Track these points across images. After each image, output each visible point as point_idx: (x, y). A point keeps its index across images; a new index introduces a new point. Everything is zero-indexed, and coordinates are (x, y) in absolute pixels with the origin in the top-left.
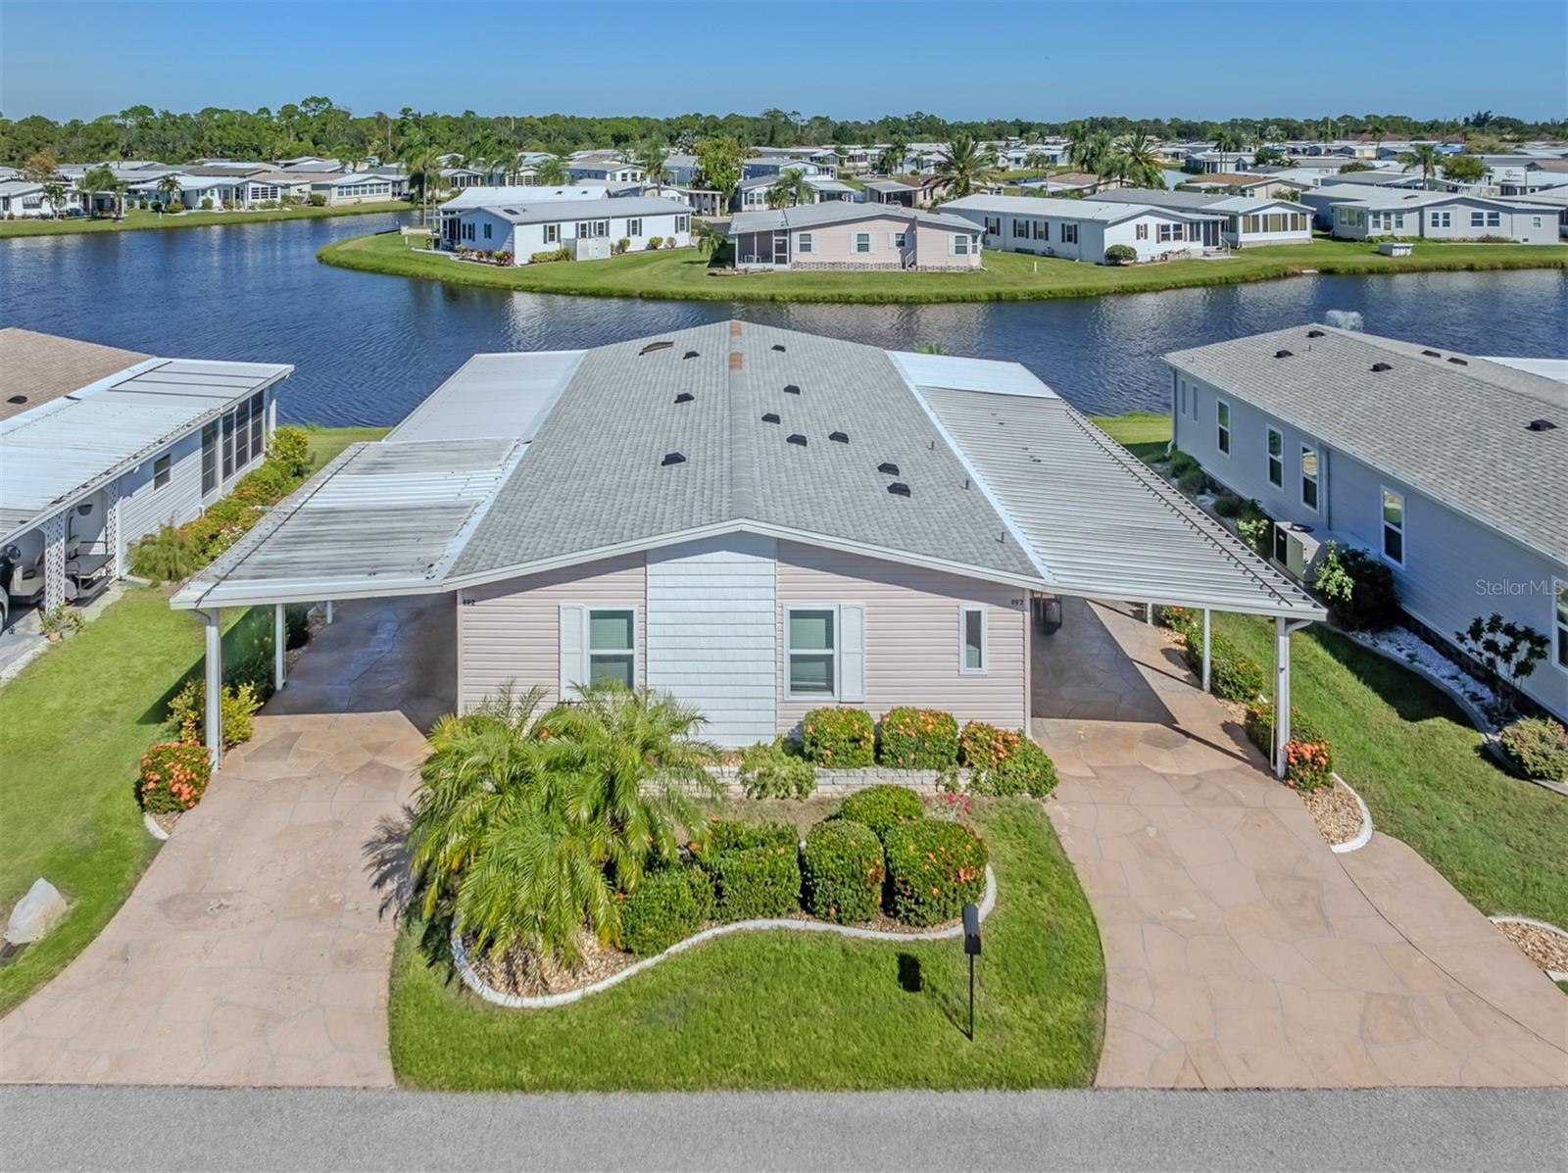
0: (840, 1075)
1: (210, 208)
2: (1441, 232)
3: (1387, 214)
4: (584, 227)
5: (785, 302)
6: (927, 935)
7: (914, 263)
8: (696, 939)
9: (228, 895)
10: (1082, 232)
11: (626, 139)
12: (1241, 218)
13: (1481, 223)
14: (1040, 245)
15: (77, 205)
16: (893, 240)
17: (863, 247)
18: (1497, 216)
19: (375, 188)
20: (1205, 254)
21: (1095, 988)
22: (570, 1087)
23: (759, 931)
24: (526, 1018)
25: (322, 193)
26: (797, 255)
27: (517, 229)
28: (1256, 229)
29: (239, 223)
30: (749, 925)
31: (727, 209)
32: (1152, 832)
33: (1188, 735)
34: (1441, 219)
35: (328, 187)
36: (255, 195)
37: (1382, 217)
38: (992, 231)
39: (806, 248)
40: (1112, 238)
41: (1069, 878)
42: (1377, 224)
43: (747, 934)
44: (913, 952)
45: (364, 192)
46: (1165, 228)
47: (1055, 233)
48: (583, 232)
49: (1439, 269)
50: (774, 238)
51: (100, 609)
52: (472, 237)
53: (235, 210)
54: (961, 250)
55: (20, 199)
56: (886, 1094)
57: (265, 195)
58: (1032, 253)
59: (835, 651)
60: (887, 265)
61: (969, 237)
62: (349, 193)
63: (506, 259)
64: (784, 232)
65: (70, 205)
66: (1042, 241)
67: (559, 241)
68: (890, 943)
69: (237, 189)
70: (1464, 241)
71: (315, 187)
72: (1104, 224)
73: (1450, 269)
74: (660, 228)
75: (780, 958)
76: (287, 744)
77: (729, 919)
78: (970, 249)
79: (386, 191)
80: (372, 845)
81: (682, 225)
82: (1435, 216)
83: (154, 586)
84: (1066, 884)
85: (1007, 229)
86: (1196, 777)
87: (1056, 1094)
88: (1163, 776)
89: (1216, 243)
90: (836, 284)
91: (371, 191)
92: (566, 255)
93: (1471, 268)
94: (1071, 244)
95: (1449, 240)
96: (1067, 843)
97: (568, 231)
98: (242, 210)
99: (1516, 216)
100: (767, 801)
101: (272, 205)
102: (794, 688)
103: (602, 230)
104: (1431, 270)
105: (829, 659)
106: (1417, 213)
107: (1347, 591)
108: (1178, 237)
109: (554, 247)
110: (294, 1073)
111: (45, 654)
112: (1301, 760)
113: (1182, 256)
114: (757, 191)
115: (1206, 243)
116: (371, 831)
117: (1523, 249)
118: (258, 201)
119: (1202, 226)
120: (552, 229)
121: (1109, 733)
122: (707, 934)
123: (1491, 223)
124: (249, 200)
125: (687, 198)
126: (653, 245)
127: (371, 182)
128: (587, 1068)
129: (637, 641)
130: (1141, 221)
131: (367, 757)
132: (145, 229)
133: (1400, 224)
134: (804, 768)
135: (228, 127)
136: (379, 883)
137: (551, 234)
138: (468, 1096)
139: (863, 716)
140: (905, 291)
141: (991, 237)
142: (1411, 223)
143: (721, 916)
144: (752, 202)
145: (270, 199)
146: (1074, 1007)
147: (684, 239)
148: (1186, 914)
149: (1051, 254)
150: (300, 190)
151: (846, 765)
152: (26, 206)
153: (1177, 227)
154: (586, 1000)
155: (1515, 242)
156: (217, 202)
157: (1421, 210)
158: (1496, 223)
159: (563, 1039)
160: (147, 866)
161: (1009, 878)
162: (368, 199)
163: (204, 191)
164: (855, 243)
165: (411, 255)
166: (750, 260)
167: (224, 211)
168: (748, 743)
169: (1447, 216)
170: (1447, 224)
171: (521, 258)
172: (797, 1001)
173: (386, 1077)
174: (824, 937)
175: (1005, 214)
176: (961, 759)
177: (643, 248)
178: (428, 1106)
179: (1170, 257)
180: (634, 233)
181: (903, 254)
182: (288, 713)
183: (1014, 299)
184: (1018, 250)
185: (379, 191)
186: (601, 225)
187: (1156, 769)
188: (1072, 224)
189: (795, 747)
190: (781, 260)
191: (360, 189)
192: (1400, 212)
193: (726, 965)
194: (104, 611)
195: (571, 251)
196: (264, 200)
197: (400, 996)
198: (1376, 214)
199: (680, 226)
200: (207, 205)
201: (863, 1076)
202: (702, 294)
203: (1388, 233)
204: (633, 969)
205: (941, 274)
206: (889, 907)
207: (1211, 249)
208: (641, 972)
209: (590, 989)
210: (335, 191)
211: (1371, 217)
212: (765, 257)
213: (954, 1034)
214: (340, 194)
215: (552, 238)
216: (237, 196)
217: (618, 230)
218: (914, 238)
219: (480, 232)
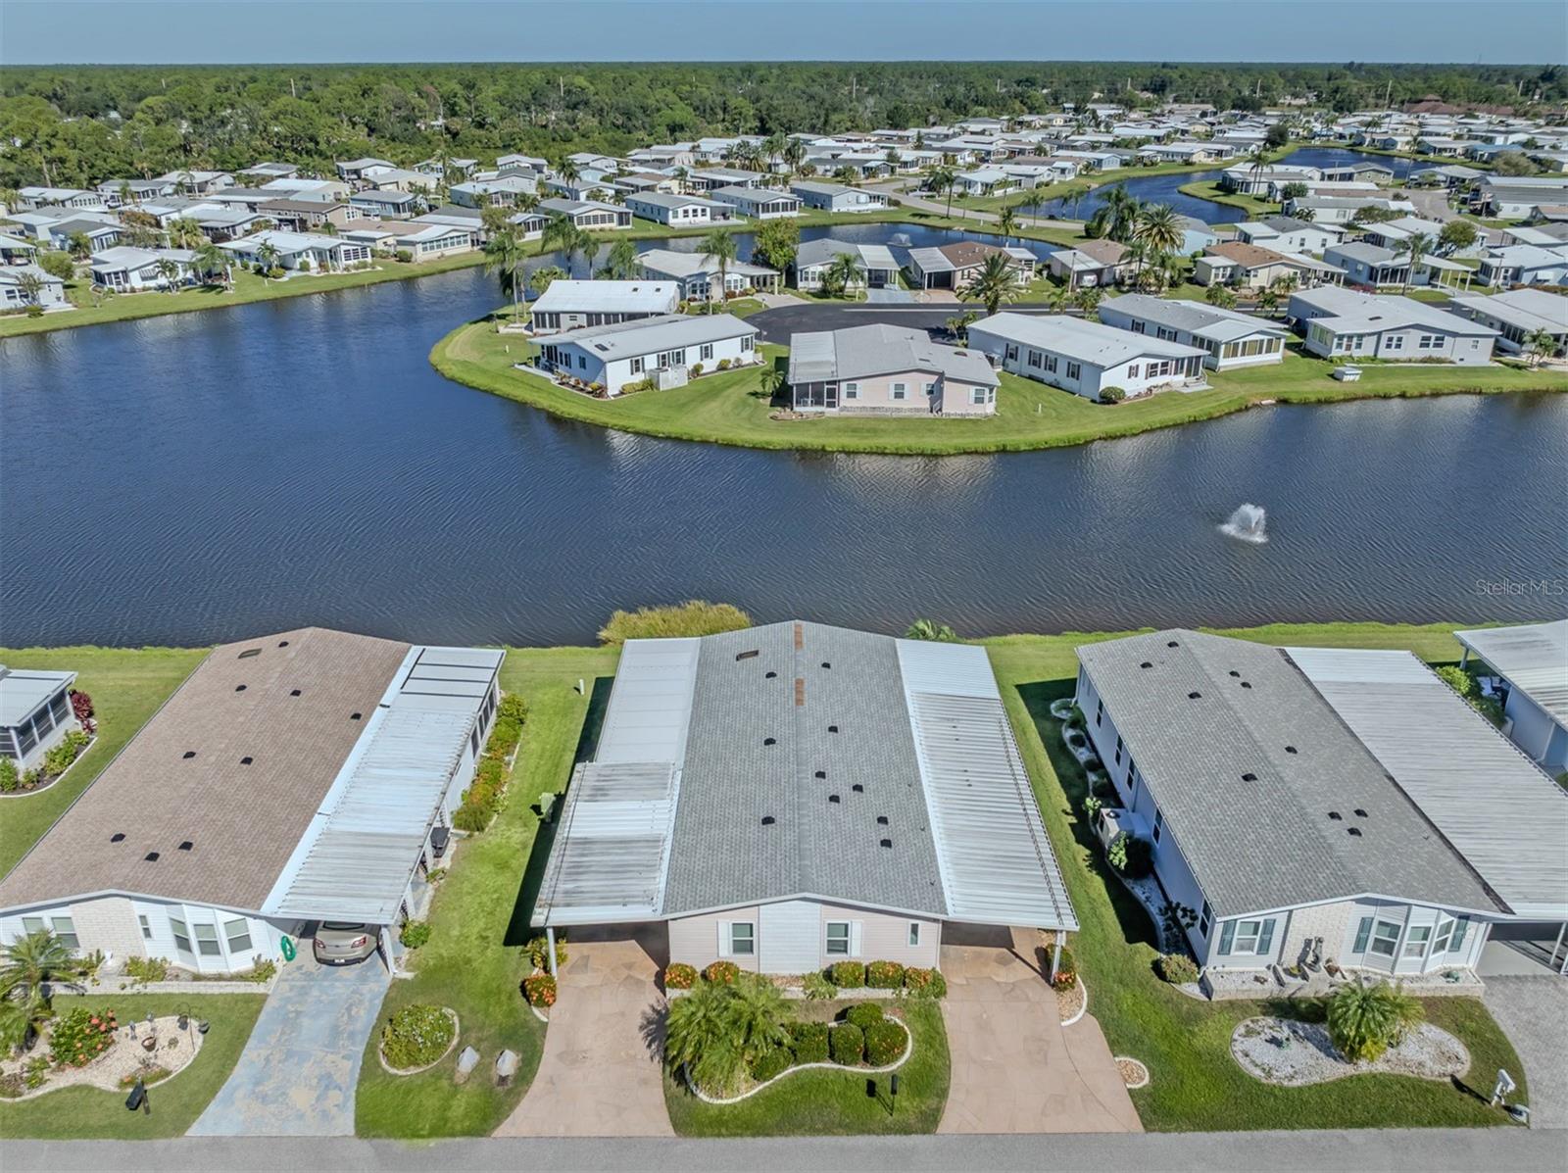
0: (841, 1131)
1: (308, 270)
2: (1393, 353)
3: (1350, 337)
4: (664, 357)
5: (833, 452)
6: (880, 1070)
7: (940, 410)
8: (786, 1072)
9: (585, 1052)
10: (1084, 371)
11: (682, 128)
12: (1223, 347)
13: (1428, 345)
14: (1049, 376)
15: (190, 275)
16: (924, 389)
17: (899, 395)
18: (1443, 339)
19: (455, 240)
20: (1185, 385)
21: (943, 1094)
22: (741, 1135)
23: (812, 1068)
24: (721, 1108)
25: (408, 249)
26: (844, 400)
27: (608, 365)
28: (1235, 355)
29: (338, 291)
30: (807, 1066)
31: (784, 283)
32: (985, 1016)
33: (1017, 956)
34: (1394, 342)
35: (413, 244)
36: (348, 258)
37: (1345, 339)
38: (1011, 356)
39: (852, 395)
40: (1107, 381)
41: (944, 1044)
42: (1339, 346)
43: (807, 1070)
44: (874, 1079)
45: (446, 245)
46: (1155, 366)
47: (1062, 368)
48: (663, 361)
49: (1377, 397)
50: (826, 387)
51: (449, 859)
52: (568, 364)
53: (331, 272)
54: (979, 400)
55: (137, 272)
56: (858, 1137)
57: (356, 257)
58: (1041, 381)
59: (848, 939)
60: (918, 410)
61: (987, 390)
62: (432, 248)
63: (600, 391)
64: (834, 382)
65: (181, 276)
66: (1051, 373)
67: (644, 371)
68: (865, 1074)
69: (330, 251)
70: (1410, 361)
71: (400, 243)
72: (1102, 369)
73: (1386, 397)
74: (728, 351)
75: (819, 1083)
76: (584, 963)
77: (799, 1064)
78: (986, 400)
79: (466, 242)
80: (642, 1028)
81: (747, 345)
82: (1390, 339)
83: (470, 836)
84: (941, 1045)
85: (1024, 356)
86: (1013, 984)
87: (920, 1136)
88: (998, 983)
89: (1196, 374)
90: (874, 432)
91: (452, 244)
92: (651, 385)
93: (1403, 396)
94: (1074, 380)
95: (1397, 361)
96: (947, 1023)
97: (651, 362)
98: (339, 272)
99: (1458, 339)
100: (815, 1000)
101: (365, 265)
102: (829, 951)
103: (679, 358)
104: (1369, 398)
105: (846, 942)
106: (1375, 337)
107: (1123, 865)
108: (1164, 372)
109: (639, 377)
110: (636, 1131)
111: (434, 896)
112: (1060, 980)
113: (1165, 389)
114: (812, 269)
115: (1188, 375)
116: (639, 1021)
117: (1455, 371)
118: (351, 262)
119: (1186, 362)
120: (637, 362)
121: (979, 955)
122: (790, 1070)
123: (1436, 345)
124: (343, 263)
125: (748, 280)
126: (722, 367)
127: (451, 235)
128: (747, 1128)
129: (755, 934)
130: (1133, 363)
131: (626, 973)
132: (257, 302)
133: (1359, 346)
134: (832, 987)
135: (281, 116)
136: (649, 1046)
137: (637, 365)
138: (703, 1139)
139: (860, 965)
140: (931, 442)
141: (1009, 361)
142: (1369, 344)
143: (797, 1062)
144: (807, 279)
145: (361, 260)
146: (933, 1102)
147: (748, 357)
148: (989, 1058)
149: (1056, 386)
150: (385, 243)
151: (851, 987)
152: (144, 279)
153: (1164, 365)
154: (743, 1100)
155: (1451, 362)
156: (313, 263)
157: (1379, 334)
158: (1441, 345)
159: (736, 1117)
160: (544, 1037)
161: (918, 1041)
162: (449, 251)
163: (300, 254)
164: (892, 391)
165: (516, 374)
166: (805, 404)
167: (322, 274)
168: (807, 972)
169: (1400, 339)
170: (1398, 346)
171: (613, 389)
172: (827, 1102)
173: (671, 1132)
174: (837, 1071)
175: (1023, 345)
176: (904, 984)
177: (714, 369)
178: (690, 1144)
179: (1155, 391)
180: (707, 356)
181: (932, 402)
182: (579, 941)
183: (1017, 452)
184: (1031, 378)
185: (459, 243)
186: (678, 353)
187: (997, 979)
188: (1076, 363)
189: (828, 975)
190: (831, 405)
191: (442, 242)
192: (1361, 336)
193: (799, 1085)
194: (452, 859)
195: (654, 382)
196: (356, 261)
197: (669, 1100)
198: (1341, 337)
199: (745, 346)
200: (305, 267)
201: (849, 1129)
202: (767, 443)
203: (1348, 353)
204: (761, 1087)
205: (961, 420)
206: (866, 1058)
207: (1192, 379)
208: (765, 1088)
209: (745, 1096)
210: (420, 247)
211: (1336, 340)
212: (818, 402)
213: (886, 1114)
214: (425, 249)
215: (638, 370)
216: (331, 257)
217: (693, 357)
218: (942, 389)
219: (575, 362)
